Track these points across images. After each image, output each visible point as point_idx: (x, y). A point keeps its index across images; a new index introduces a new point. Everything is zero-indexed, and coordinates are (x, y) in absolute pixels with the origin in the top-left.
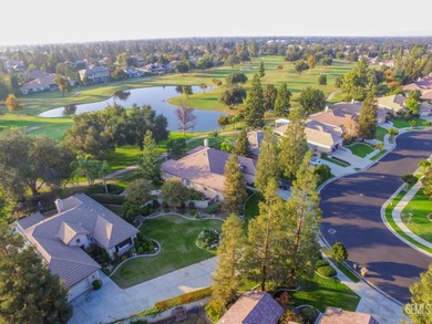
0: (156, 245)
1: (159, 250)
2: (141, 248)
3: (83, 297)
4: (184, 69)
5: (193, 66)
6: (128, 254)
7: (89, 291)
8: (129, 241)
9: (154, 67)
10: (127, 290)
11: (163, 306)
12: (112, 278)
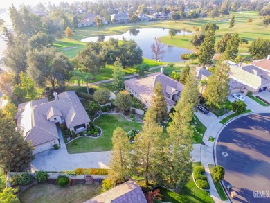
0: (99, 132)
1: (100, 136)
2: (89, 132)
3: (47, 152)
4: (177, 18)
5: (184, 16)
6: (81, 134)
7: (52, 149)
8: (83, 125)
9: (158, 15)
10: (70, 155)
11: (80, 172)
12: (67, 145)
